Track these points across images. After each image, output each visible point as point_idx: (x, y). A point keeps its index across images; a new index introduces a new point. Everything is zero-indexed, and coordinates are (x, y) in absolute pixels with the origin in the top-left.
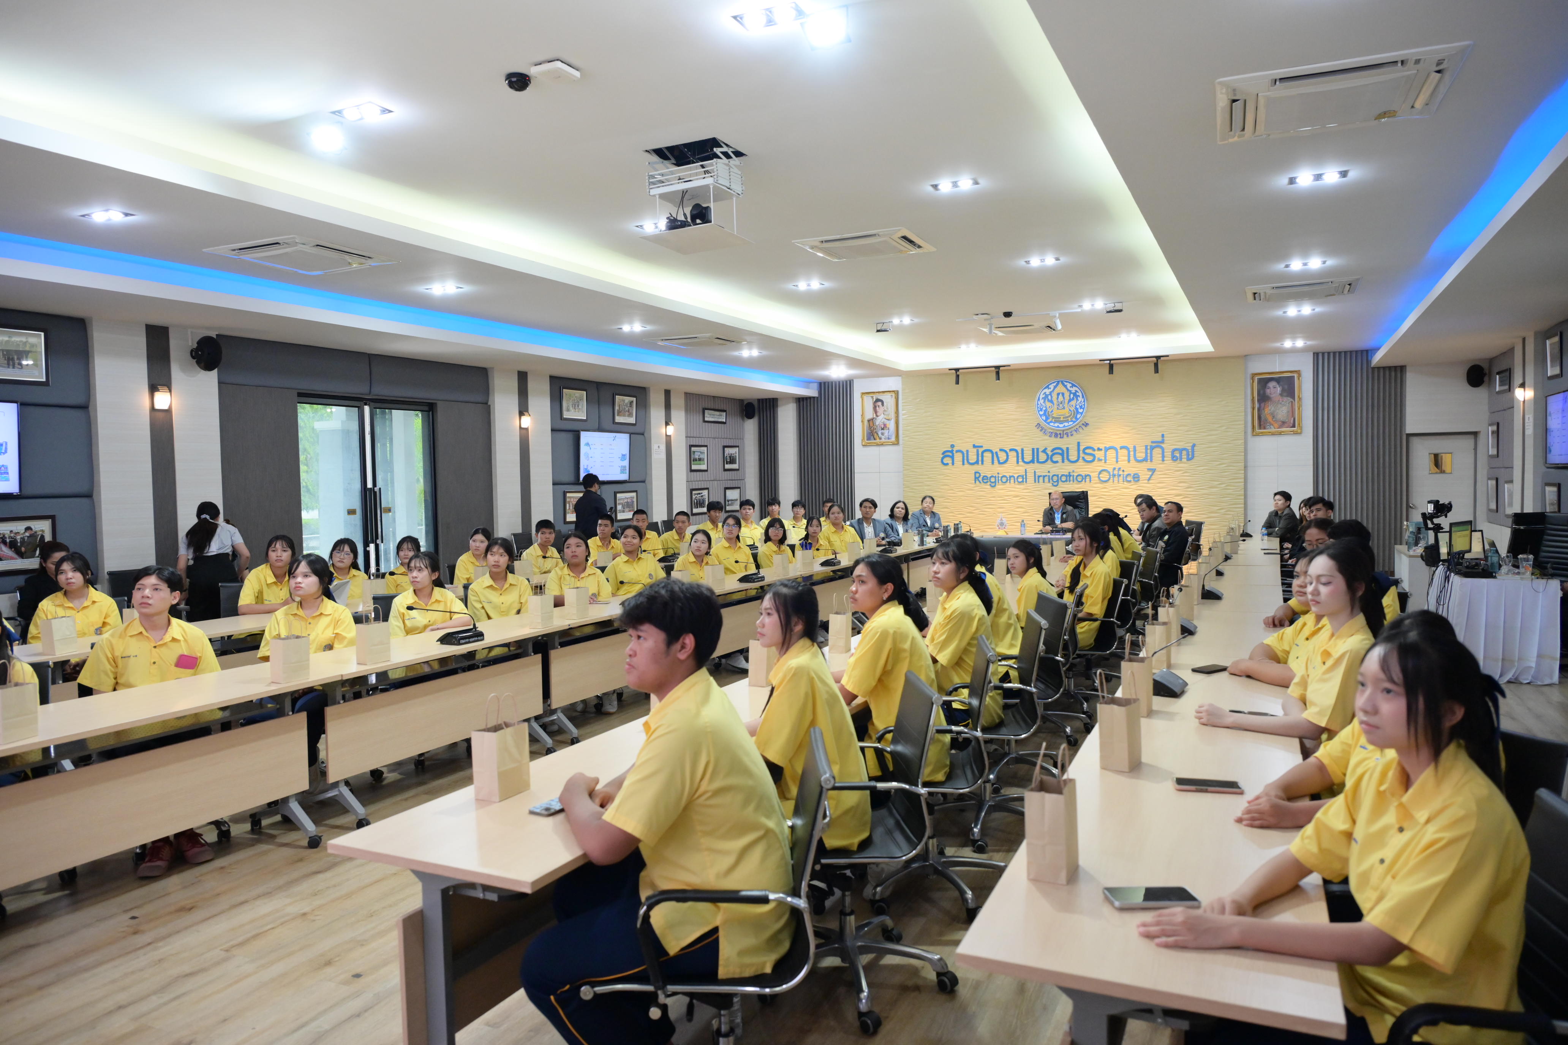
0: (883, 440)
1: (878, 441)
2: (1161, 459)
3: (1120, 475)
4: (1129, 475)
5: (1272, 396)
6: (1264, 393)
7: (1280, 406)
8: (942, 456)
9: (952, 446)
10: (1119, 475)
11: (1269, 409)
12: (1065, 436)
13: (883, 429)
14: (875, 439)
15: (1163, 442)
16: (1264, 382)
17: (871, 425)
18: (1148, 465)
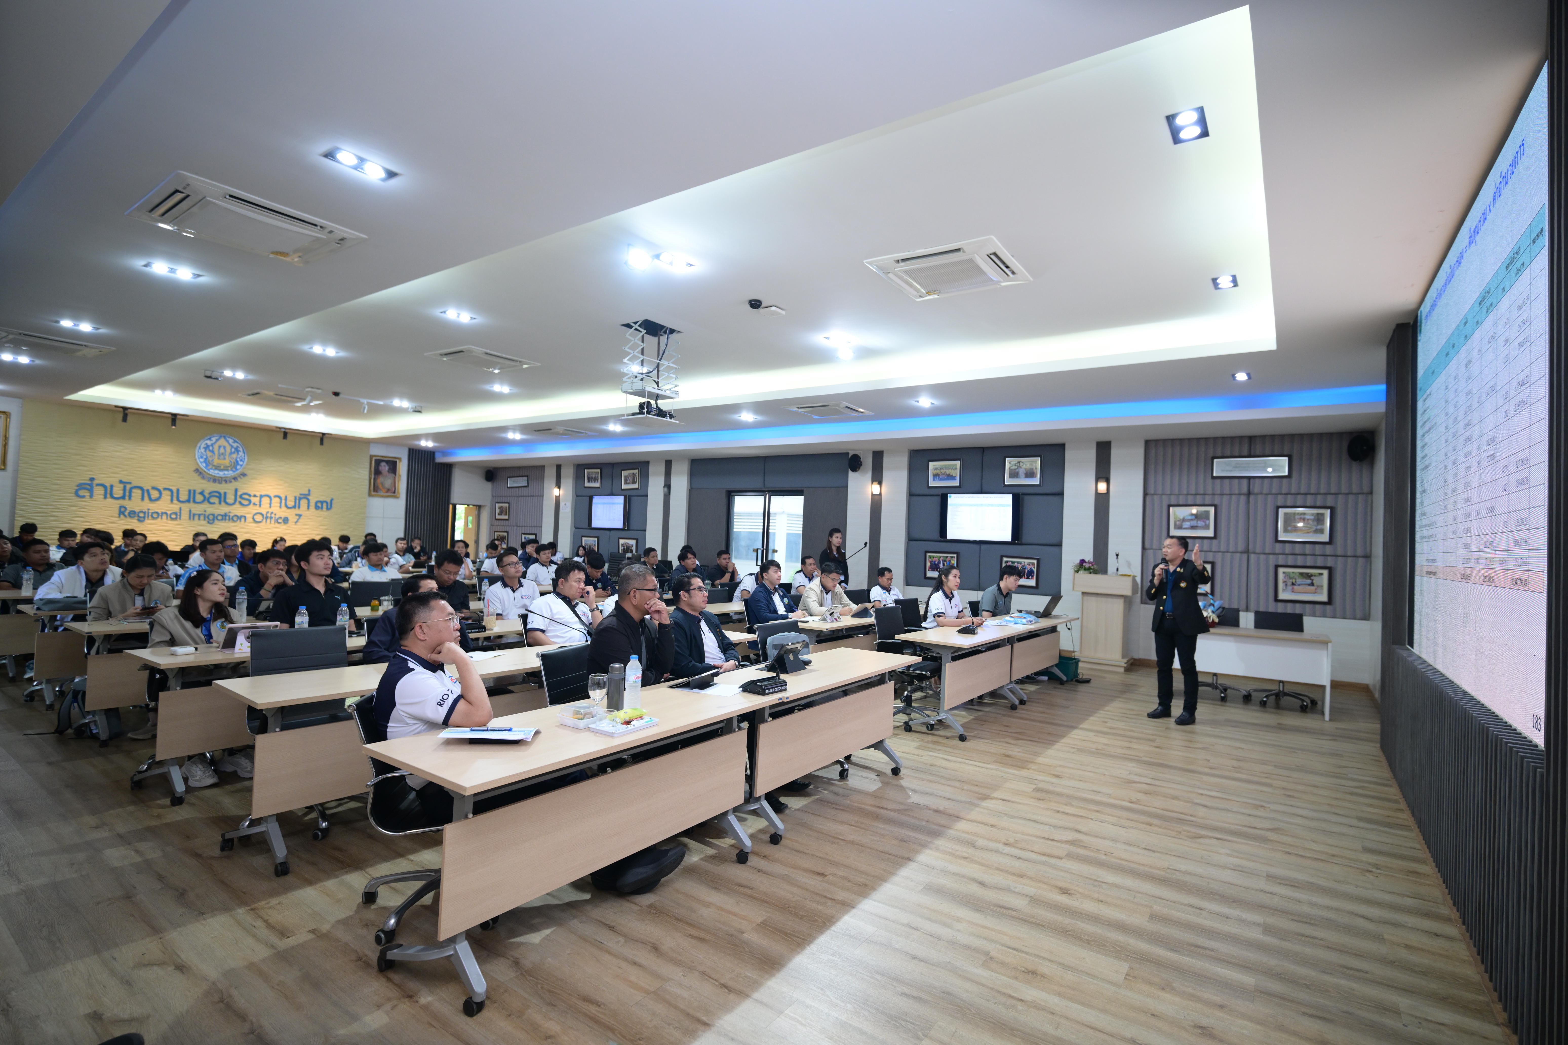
2: (307, 507)
3: (273, 518)
4: (280, 518)
5: (383, 472)
6: (378, 468)
7: (387, 479)
8: (77, 488)
9: (92, 479)
10: (271, 518)
11: (380, 480)
12: (224, 482)
15: (309, 495)
16: (378, 462)
18: (297, 511)
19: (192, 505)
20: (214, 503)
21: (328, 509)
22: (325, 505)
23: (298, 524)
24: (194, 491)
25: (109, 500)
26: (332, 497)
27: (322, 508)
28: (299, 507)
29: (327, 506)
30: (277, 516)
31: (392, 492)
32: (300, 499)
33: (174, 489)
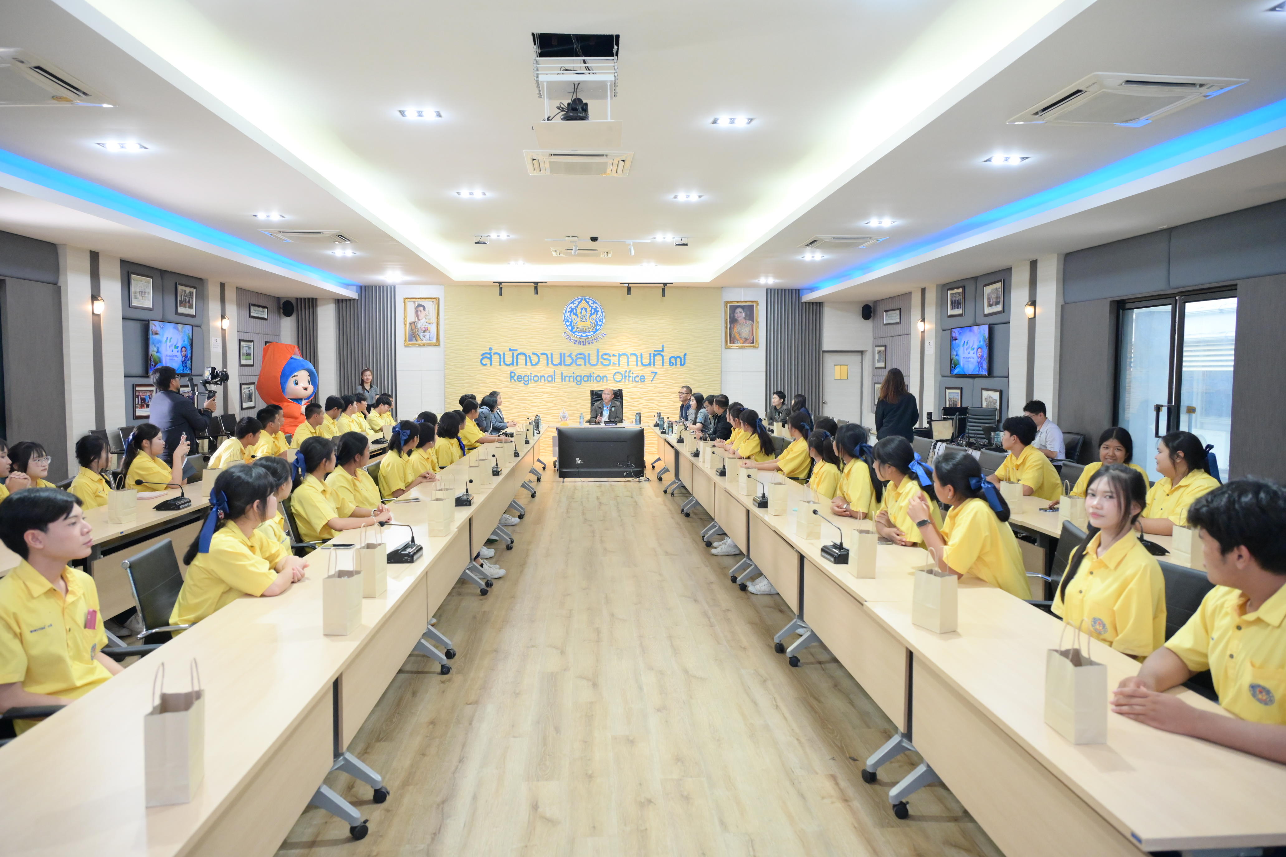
0: (424, 342)
1: (420, 342)
2: (661, 364)
5: (739, 319)
6: (734, 316)
7: (744, 326)
8: (481, 357)
9: (491, 349)
11: (737, 329)
12: (587, 344)
13: (424, 332)
14: (417, 341)
15: (663, 350)
16: (733, 309)
17: (413, 327)
18: (652, 369)
19: (563, 367)
20: (580, 365)
21: (681, 365)
22: (678, 360)
23: (653, 382)
24: (564, 354)
25: (503, 366)
26: (685, 352)
27: (676, 365)
28: (654, 365)
29: (681, 362)
30: (634, 375)
31: (752, 341)
32: (655, 356)
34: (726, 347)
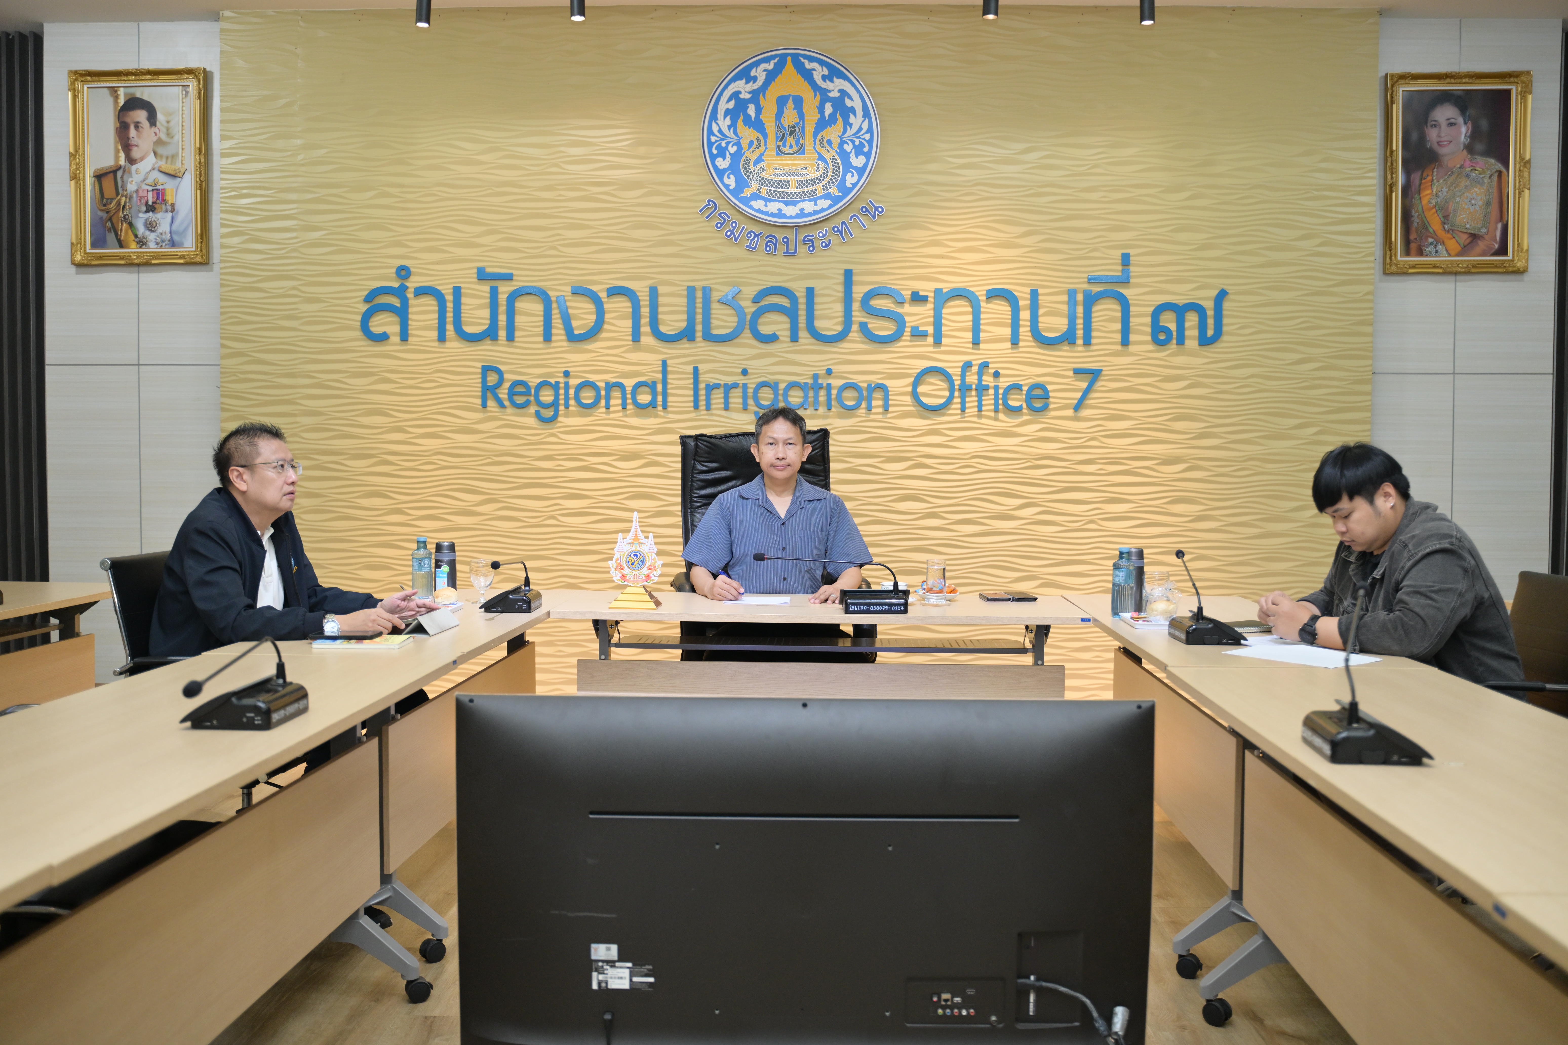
0: (152, 248)
1: (133, 249)
2: (1118, 337)
3: (987, 388)
4: (1017, 387)
5: (1443, 151)
6: (1422, 138)
7: (1464, 182)
8: (364, 308)
9: (403, 272)
10: (982, 389)
11: (1435, 190)
12: (803, 249)
13: (151, 209)
14: (121, 245)
15: (1125, 281)
16: (1421, 105)
17: (109, 191)
18: (1079, 356)
19: (700, 348)
20: (772, 339)
21: (1205, 341)
22: (1192, 320)
23: (1085, 413)
24: (706, 291)
25: (454, 344)
26: (1222, 283)
27: (1181, 341)
28: (1087, 342)
29: (1202, 326)
30: (1004, 383)
31: (1492, 248)
32: (1090, 300)
33: (641, 288)
34: (1390, 270)
